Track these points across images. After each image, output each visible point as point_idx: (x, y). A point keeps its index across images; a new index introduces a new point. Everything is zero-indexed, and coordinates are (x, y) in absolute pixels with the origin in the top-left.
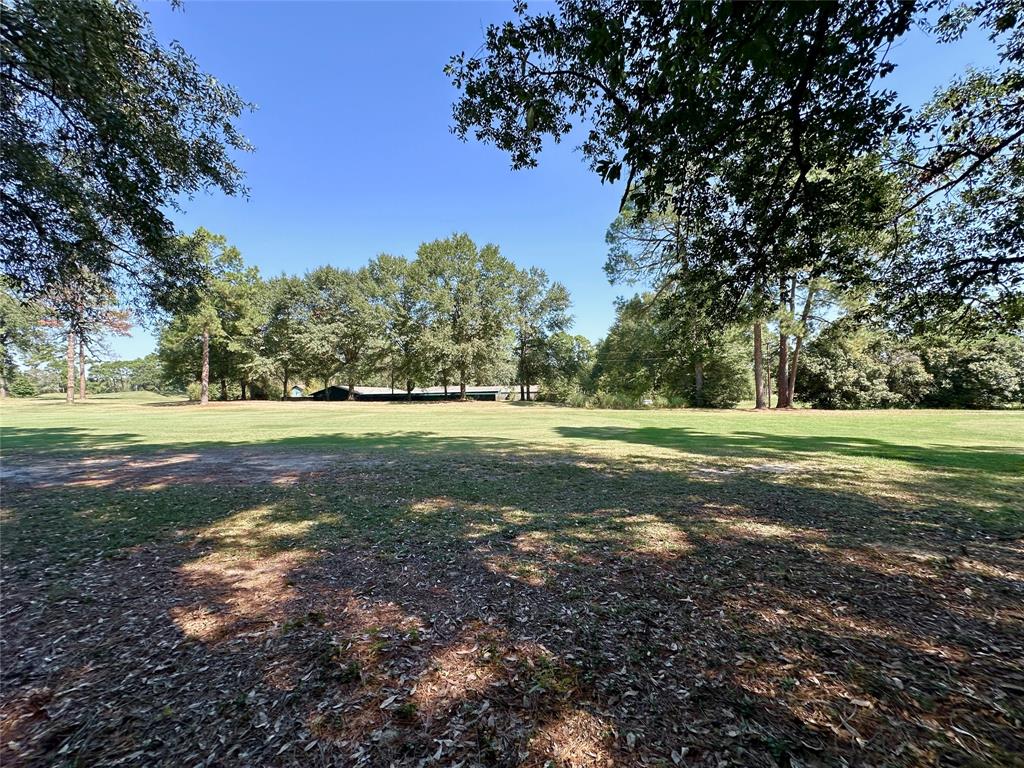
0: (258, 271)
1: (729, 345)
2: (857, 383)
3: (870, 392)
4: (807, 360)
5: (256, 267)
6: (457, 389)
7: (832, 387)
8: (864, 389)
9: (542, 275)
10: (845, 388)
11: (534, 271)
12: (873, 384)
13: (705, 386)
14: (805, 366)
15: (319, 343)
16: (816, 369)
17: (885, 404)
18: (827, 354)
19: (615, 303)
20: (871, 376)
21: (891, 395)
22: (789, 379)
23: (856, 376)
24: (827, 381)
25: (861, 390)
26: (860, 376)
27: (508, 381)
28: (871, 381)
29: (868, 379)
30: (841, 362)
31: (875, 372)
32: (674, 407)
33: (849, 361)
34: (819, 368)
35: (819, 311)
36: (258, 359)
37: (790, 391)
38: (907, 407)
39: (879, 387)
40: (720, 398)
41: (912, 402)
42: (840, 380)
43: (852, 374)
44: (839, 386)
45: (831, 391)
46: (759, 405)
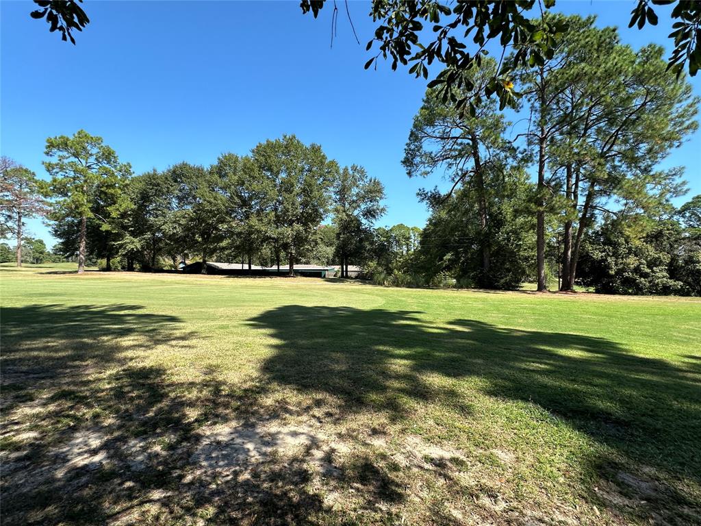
0: (130, 167)
1: (524, 234)
2: (637, 270)
3: (650, 279)
4: (589, 247)
5: (129, 164)
6: (287, 267)
7: (612, 272)
8: (645, 275)
9: (362, 172)
10: (626, 274)
11: (354, 169)
12: (653, 271)
13: (491, 269)
14: (587, 252)
15: (170, 225)
16: (597, 255)
17: (666, 291)
18: (608, 242)
19: (418, 194)
20: (652, 264)
21: (671, 282)
22: (571, 264)
23: (637, 263)
24: (608, 267)
25: (641, 276)
26: (641, 263)
27: (325, 260)
28: (651, 268)
29: (649, 267)
30: (622, 250)
31: (656, 259)
32: (461, 287)
33: (630, 249)
34: (600, 255)
35: (600, 201)
36: (128, 238)
37: (571, 275)
38: (687, 294)
39: (659, 275)
40: (503, 281)
41: (694, 290)
42: (621, 267)
43: (632, 261)
44: (620, 272)
45: (612, 276)
46: (541, 288)
